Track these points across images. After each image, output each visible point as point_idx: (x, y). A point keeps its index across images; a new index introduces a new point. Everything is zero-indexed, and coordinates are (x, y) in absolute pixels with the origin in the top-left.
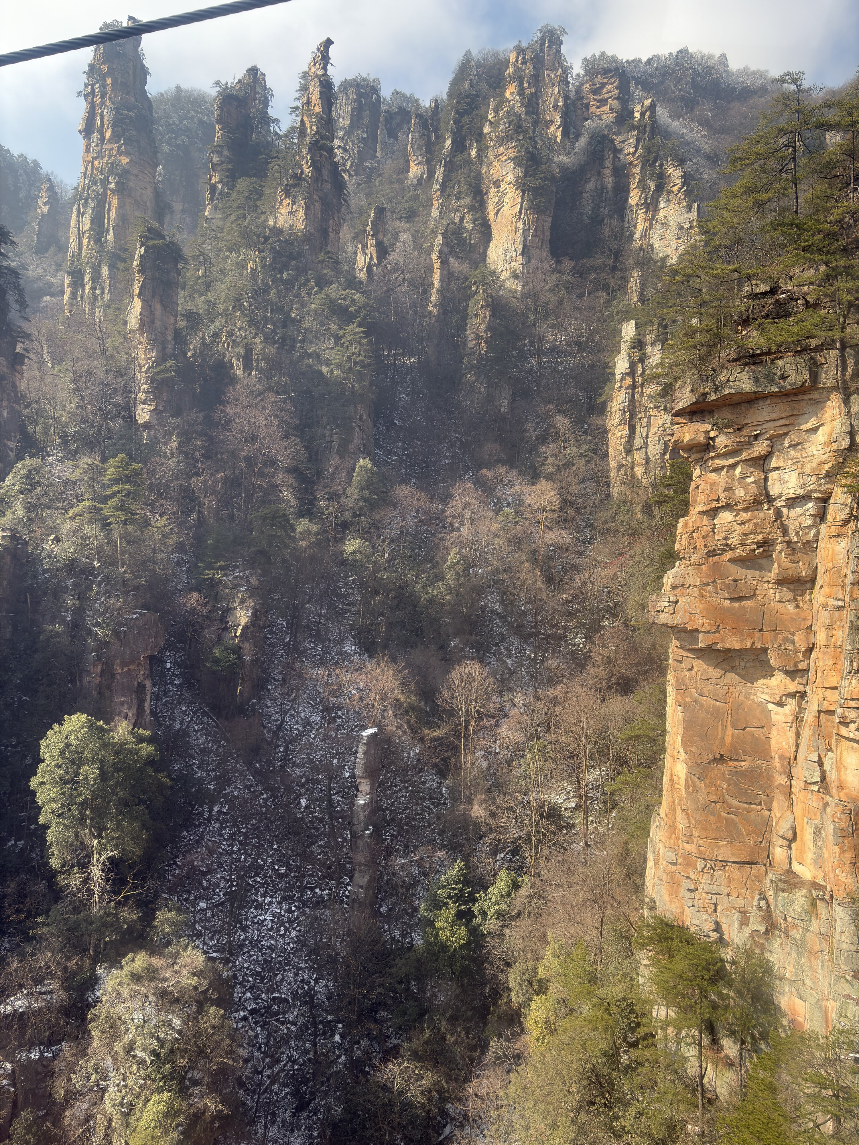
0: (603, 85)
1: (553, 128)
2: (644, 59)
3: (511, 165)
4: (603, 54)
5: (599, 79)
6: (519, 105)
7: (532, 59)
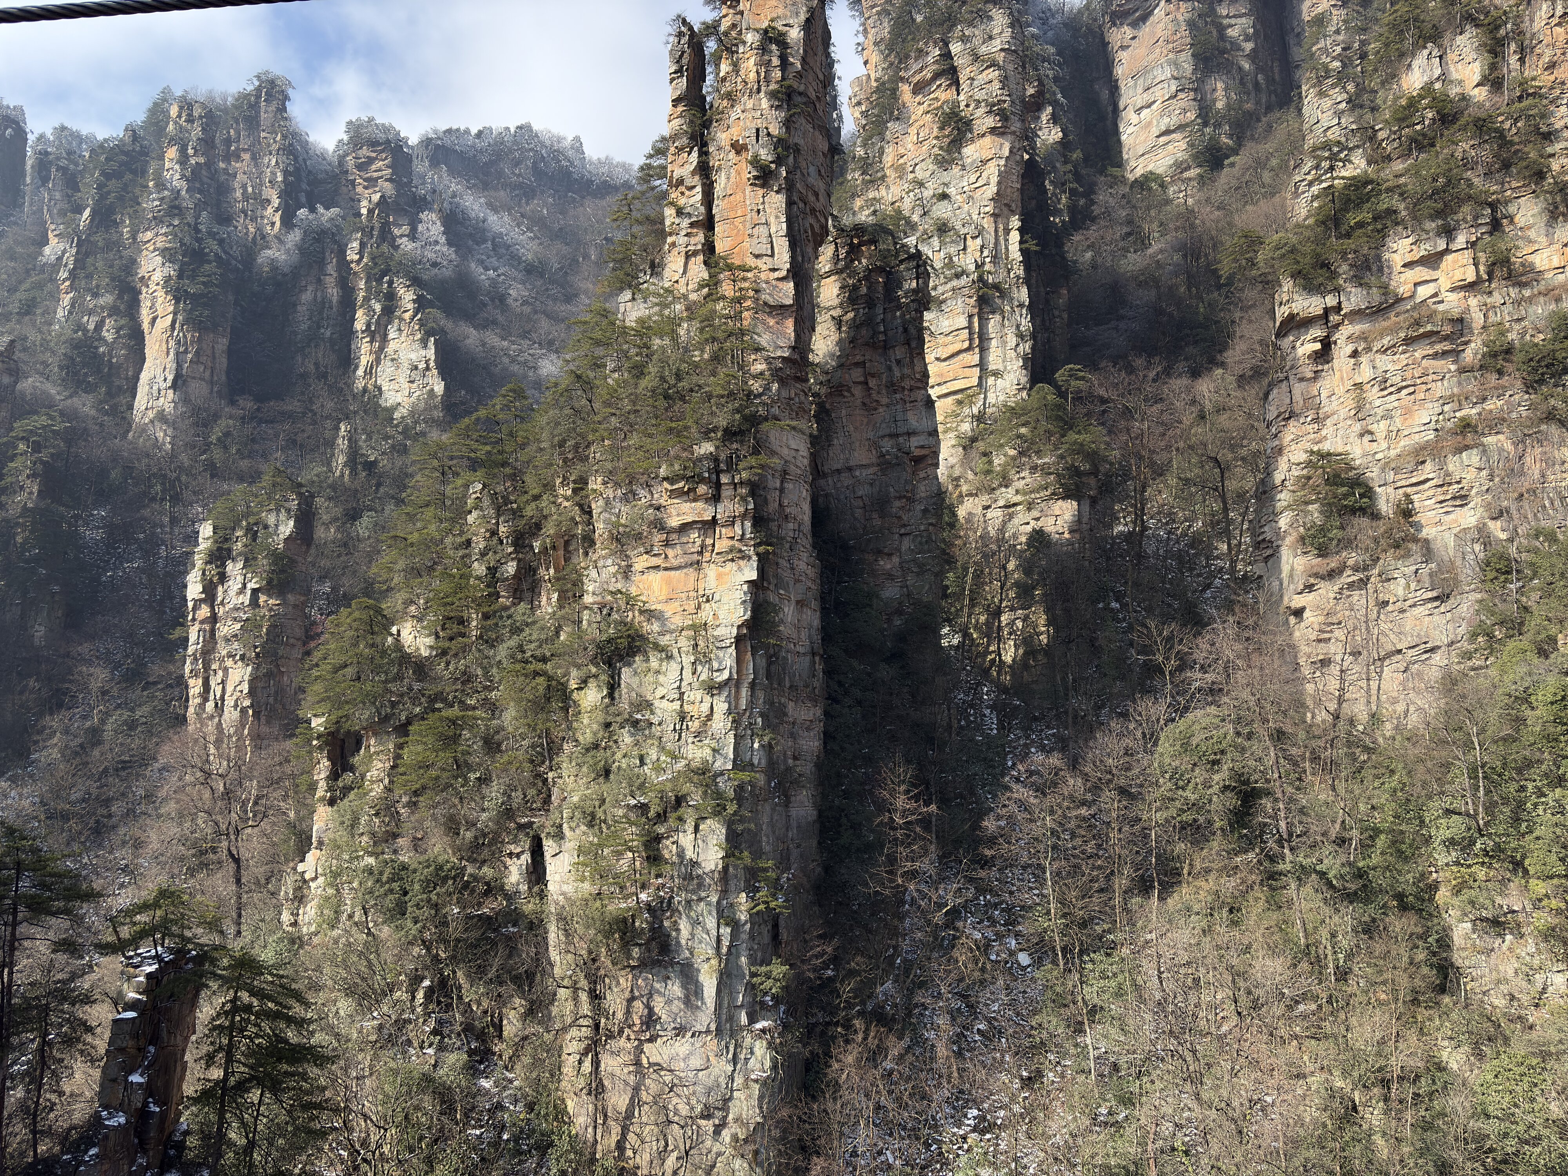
0: (371, 161)
1: (270, 210)
2: (474, 131)
3: (159, 259)
4: (371, 120)
5: (365, 151)
6: (177, 176)
7: (201, 117)
